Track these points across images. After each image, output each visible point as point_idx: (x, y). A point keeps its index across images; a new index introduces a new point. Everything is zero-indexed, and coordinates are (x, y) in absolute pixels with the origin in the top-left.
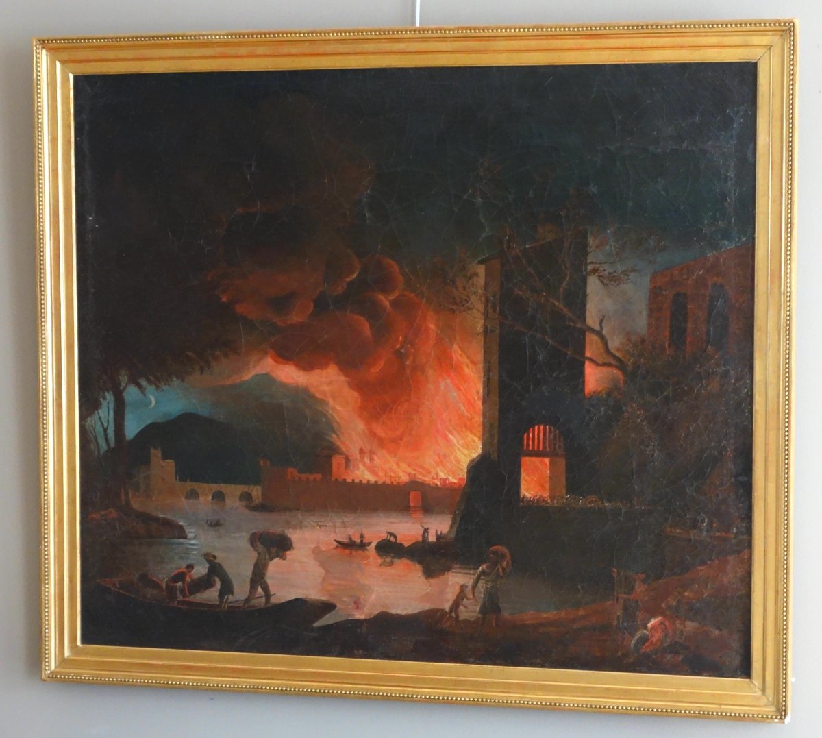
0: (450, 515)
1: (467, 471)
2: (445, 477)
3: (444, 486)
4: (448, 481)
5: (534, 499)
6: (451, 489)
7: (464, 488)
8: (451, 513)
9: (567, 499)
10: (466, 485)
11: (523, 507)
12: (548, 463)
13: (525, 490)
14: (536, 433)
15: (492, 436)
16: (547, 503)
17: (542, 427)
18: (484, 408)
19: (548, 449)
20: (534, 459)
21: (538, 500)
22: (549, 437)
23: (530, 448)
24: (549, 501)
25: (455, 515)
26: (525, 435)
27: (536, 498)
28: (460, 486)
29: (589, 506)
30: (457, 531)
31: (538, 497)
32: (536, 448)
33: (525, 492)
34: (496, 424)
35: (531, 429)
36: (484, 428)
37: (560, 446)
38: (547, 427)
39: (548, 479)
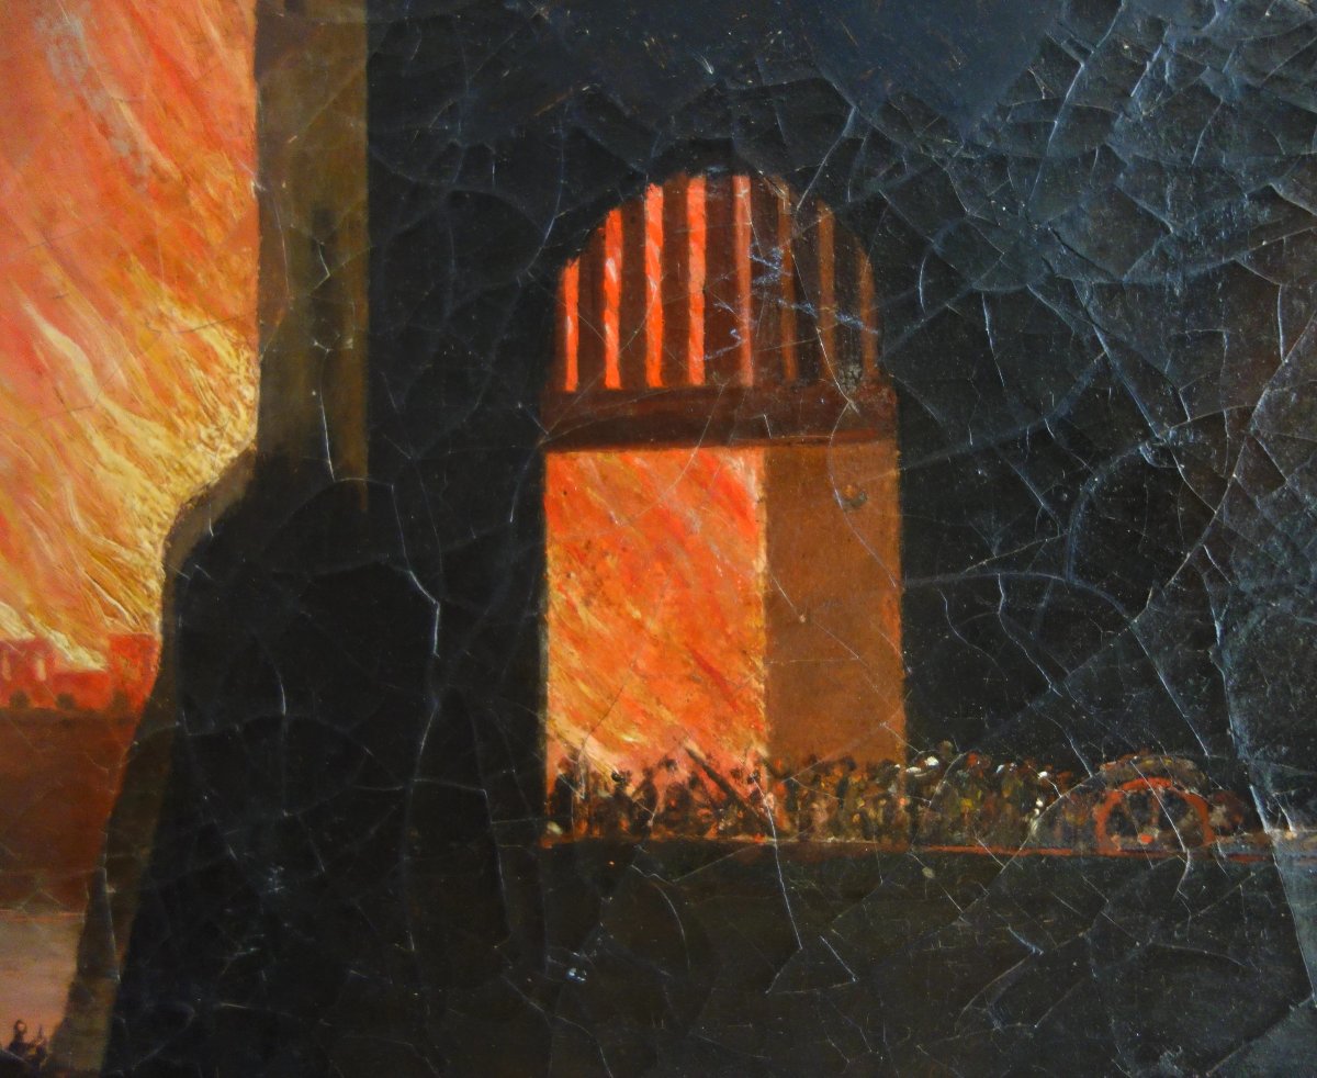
0: (67, 910)
1: (166, 587)
2: (28, 635)
3: (20, 701)
4: (49, 662)
5: (648, 787)
6: (67, 724)
7: (150, 710)
8: (69, 893)
9: (916, 788)
10: (160, 687)
11: (565, 852)
12: (754, 489)
13: (576, 717)
14: (653, 248)
15: (324, 310)
16: (754, 821)
17: (696, 195)
18: (267, 96)
19: (748, 377)
20: (639, 459)
21: (681, 796)
22: (757, 270)
23: (613, 380)
24: (769, 800)
25: (96, 911)
26: (571, 275)
27: (663, 780)
28: (122, 697)
29: (1117, 843)
30: (115, 1027)
31: (683, 773)
32: (654, 378)
33: (575, 735)
34: (354, 205)
35: (614, 220)
36: (267, 257)
37: (847, 341)
38: (743, 190)
39: (757, 621)
